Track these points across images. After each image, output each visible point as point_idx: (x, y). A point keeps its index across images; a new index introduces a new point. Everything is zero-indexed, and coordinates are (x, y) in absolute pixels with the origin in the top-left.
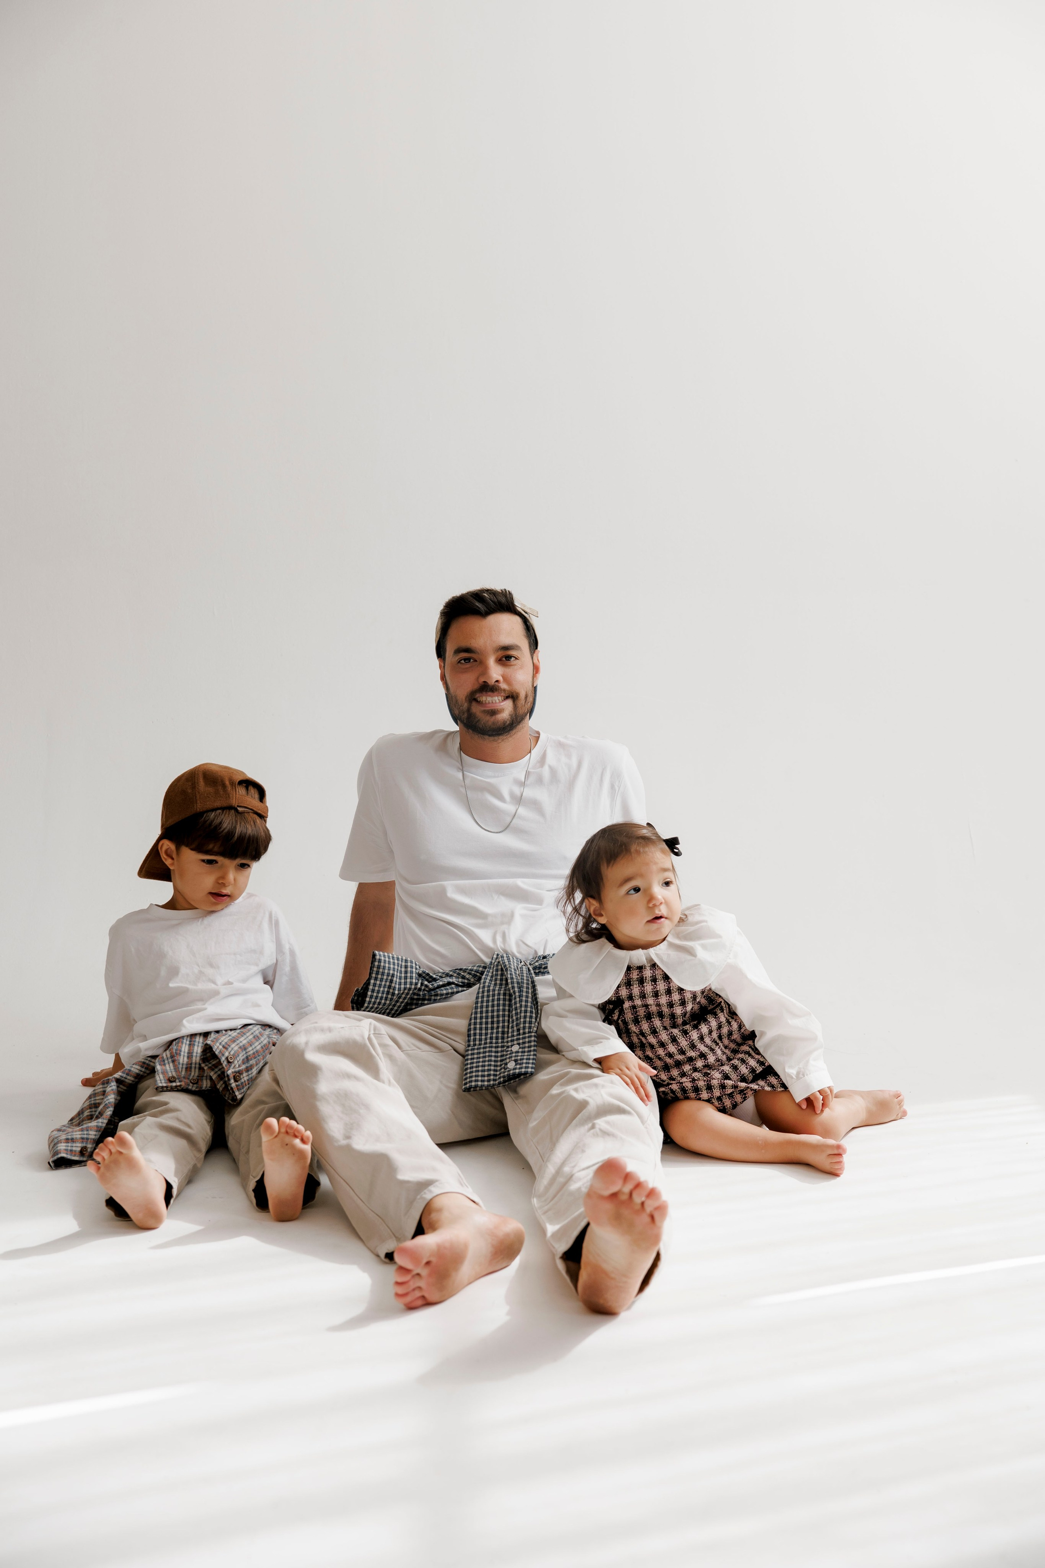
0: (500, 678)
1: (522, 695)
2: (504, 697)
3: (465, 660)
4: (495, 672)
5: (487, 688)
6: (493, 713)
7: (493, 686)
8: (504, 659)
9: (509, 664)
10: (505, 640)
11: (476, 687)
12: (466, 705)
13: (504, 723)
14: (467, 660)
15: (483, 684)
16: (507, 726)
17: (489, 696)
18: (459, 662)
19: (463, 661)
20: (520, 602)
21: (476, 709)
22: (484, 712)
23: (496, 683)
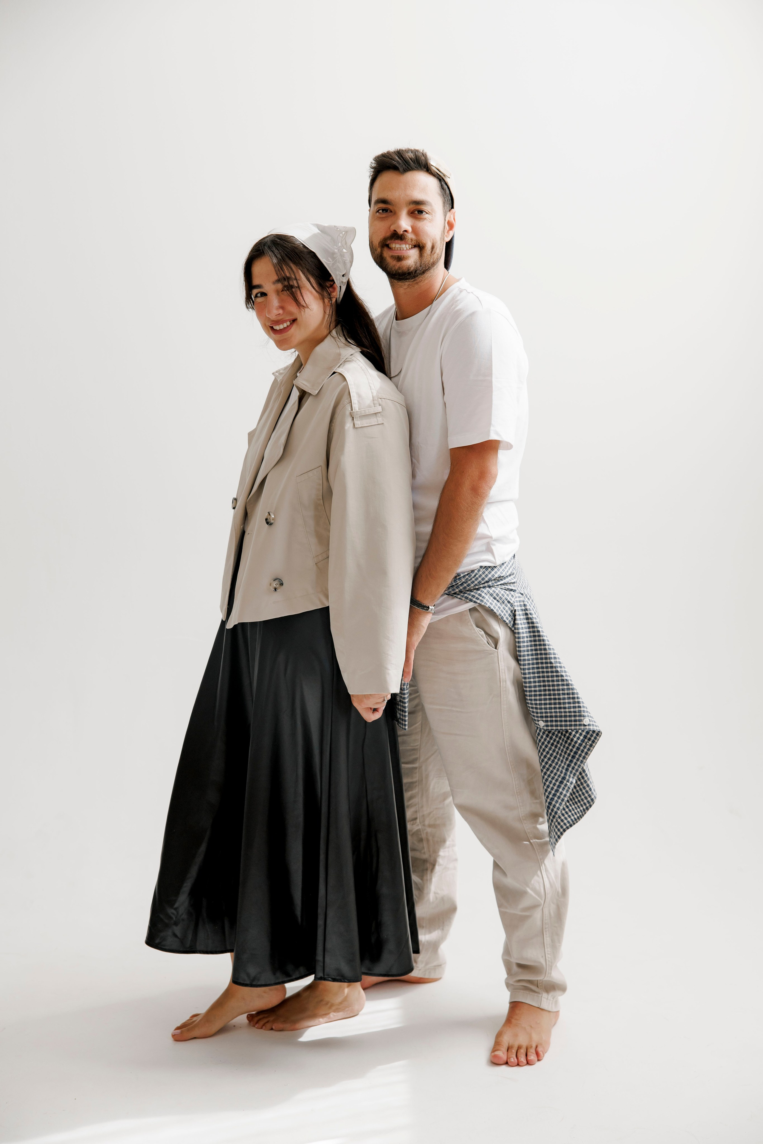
0: (410, 229)
1: (429, 246)
2: (412, 245)
3: (383, 210)
4: (405, 223)
5: (397, 236)
6: (399, 259)
7: (402, 235)
8: (416, 212)
9: (419, 217)
10: (418, 196)
11: (389, 234)
12: (379, 250)
13: (409, 269)
14: (385, 210)
15: (395, 232)
16: (412, 272)
17: (398, 243)
18: (378, 211)
19: (381, 211)
20: (434, 163)
21: (387, 254)
22: (392, 257)
23: (405, 233)
